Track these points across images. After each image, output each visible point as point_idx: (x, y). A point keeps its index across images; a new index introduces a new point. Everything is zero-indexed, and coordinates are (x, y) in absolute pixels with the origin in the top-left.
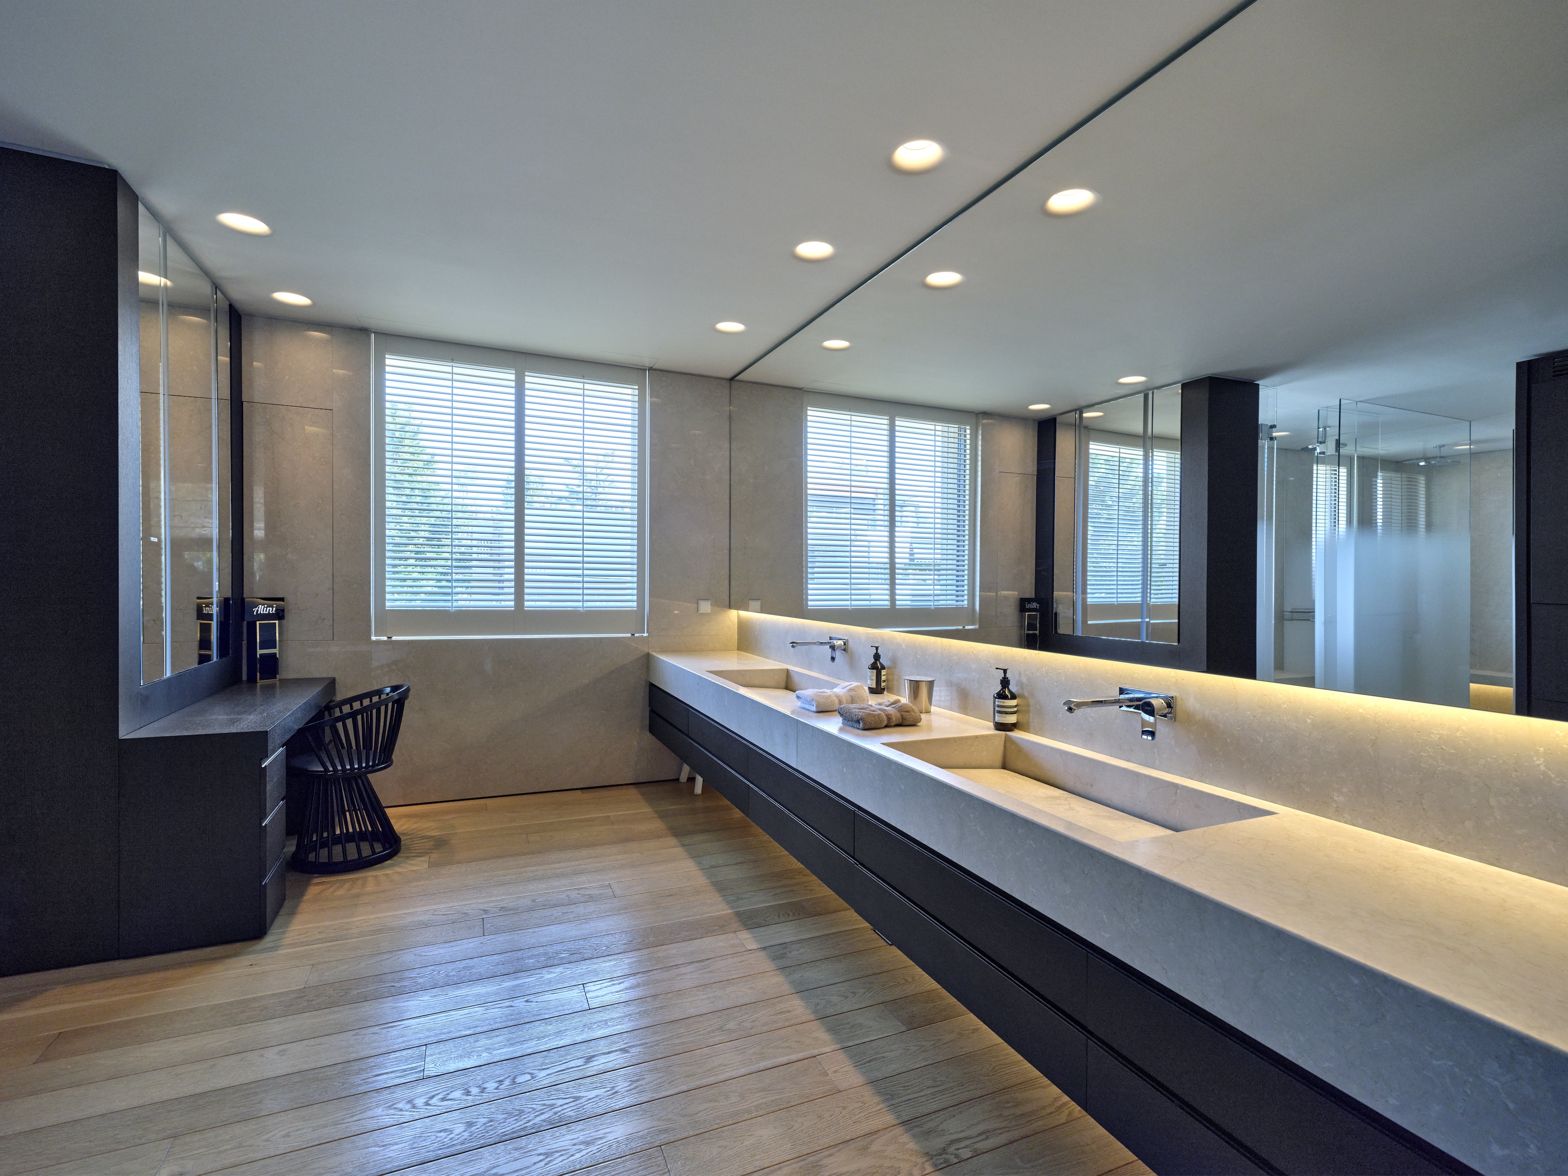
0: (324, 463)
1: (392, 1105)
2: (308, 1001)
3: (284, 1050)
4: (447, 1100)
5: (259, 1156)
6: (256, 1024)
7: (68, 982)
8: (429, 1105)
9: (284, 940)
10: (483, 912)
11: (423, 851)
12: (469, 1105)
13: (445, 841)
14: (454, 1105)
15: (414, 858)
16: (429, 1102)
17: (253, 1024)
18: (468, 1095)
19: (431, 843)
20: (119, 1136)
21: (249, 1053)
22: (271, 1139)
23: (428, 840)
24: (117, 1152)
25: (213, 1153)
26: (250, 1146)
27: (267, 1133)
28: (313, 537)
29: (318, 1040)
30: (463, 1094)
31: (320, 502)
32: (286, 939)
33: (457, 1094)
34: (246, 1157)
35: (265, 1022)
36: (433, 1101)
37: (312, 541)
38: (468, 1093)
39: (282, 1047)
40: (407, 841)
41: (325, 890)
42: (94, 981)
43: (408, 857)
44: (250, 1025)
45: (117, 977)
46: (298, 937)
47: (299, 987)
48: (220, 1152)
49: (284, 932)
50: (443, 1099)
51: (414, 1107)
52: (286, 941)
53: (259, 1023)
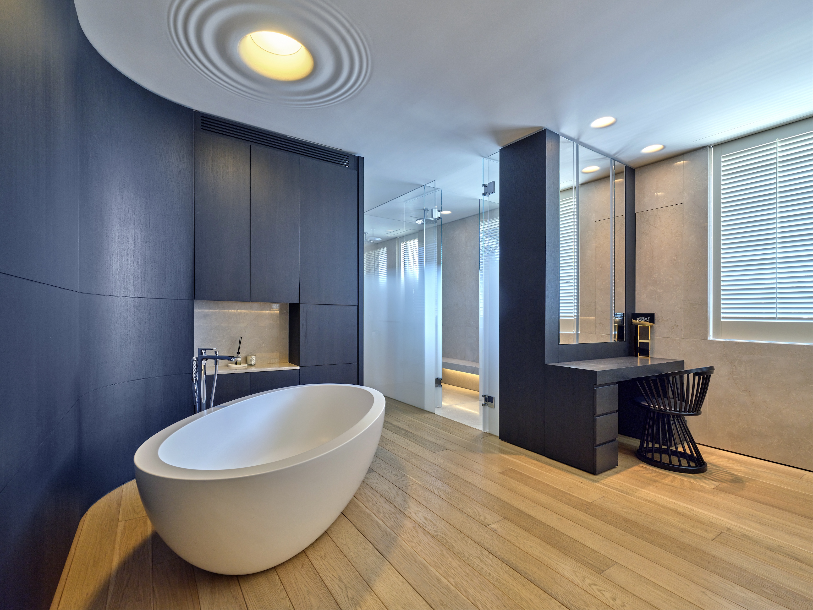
0: (678, 235)
1: (576, 572)
2: (588, 508)
3: (561, 519)
4: (601, 592)
5: (517, 545)
6: (562, 503)
7: (527, 456)
8: (591, 586)
9: (603, 481)
10: (727, 529)
11: (720, 479)
12: (608, 605)
13: (742, 480)
14: (602, 598)
15: (710, 480)
16: (592, 585)
17: (561, 503)
18: (613, 600)
19: (730, 478)
20: (494, 506)
21: (549, 511)
22: (525, 543)
23: (730, 475)
24: (490, 510)
25: (508, 532)
26: (518, 540)
27: (526, 540)
28: (671, 279)
29: (575, 524)
30: (611, 598)
31: (676, 258)
32: (604, 481)
33: (608, 595)
34: (514, 541)
35: (565, 505)
36: (594, 587)
37: (671, 281)
38: (614, 599)
39: (560, 517)
40: (713, 470)
41: (642, 471)
42: (534, 459)
43: (705, 478)
44: (559, 502)
45: (540, 462)
46: (610, 483)
47: (589, 501)
48: (510, 534)
49: (605, 478)
50: (599, 590)
51: (584, 581)
52: (603, 482)
53: (563, 504)
